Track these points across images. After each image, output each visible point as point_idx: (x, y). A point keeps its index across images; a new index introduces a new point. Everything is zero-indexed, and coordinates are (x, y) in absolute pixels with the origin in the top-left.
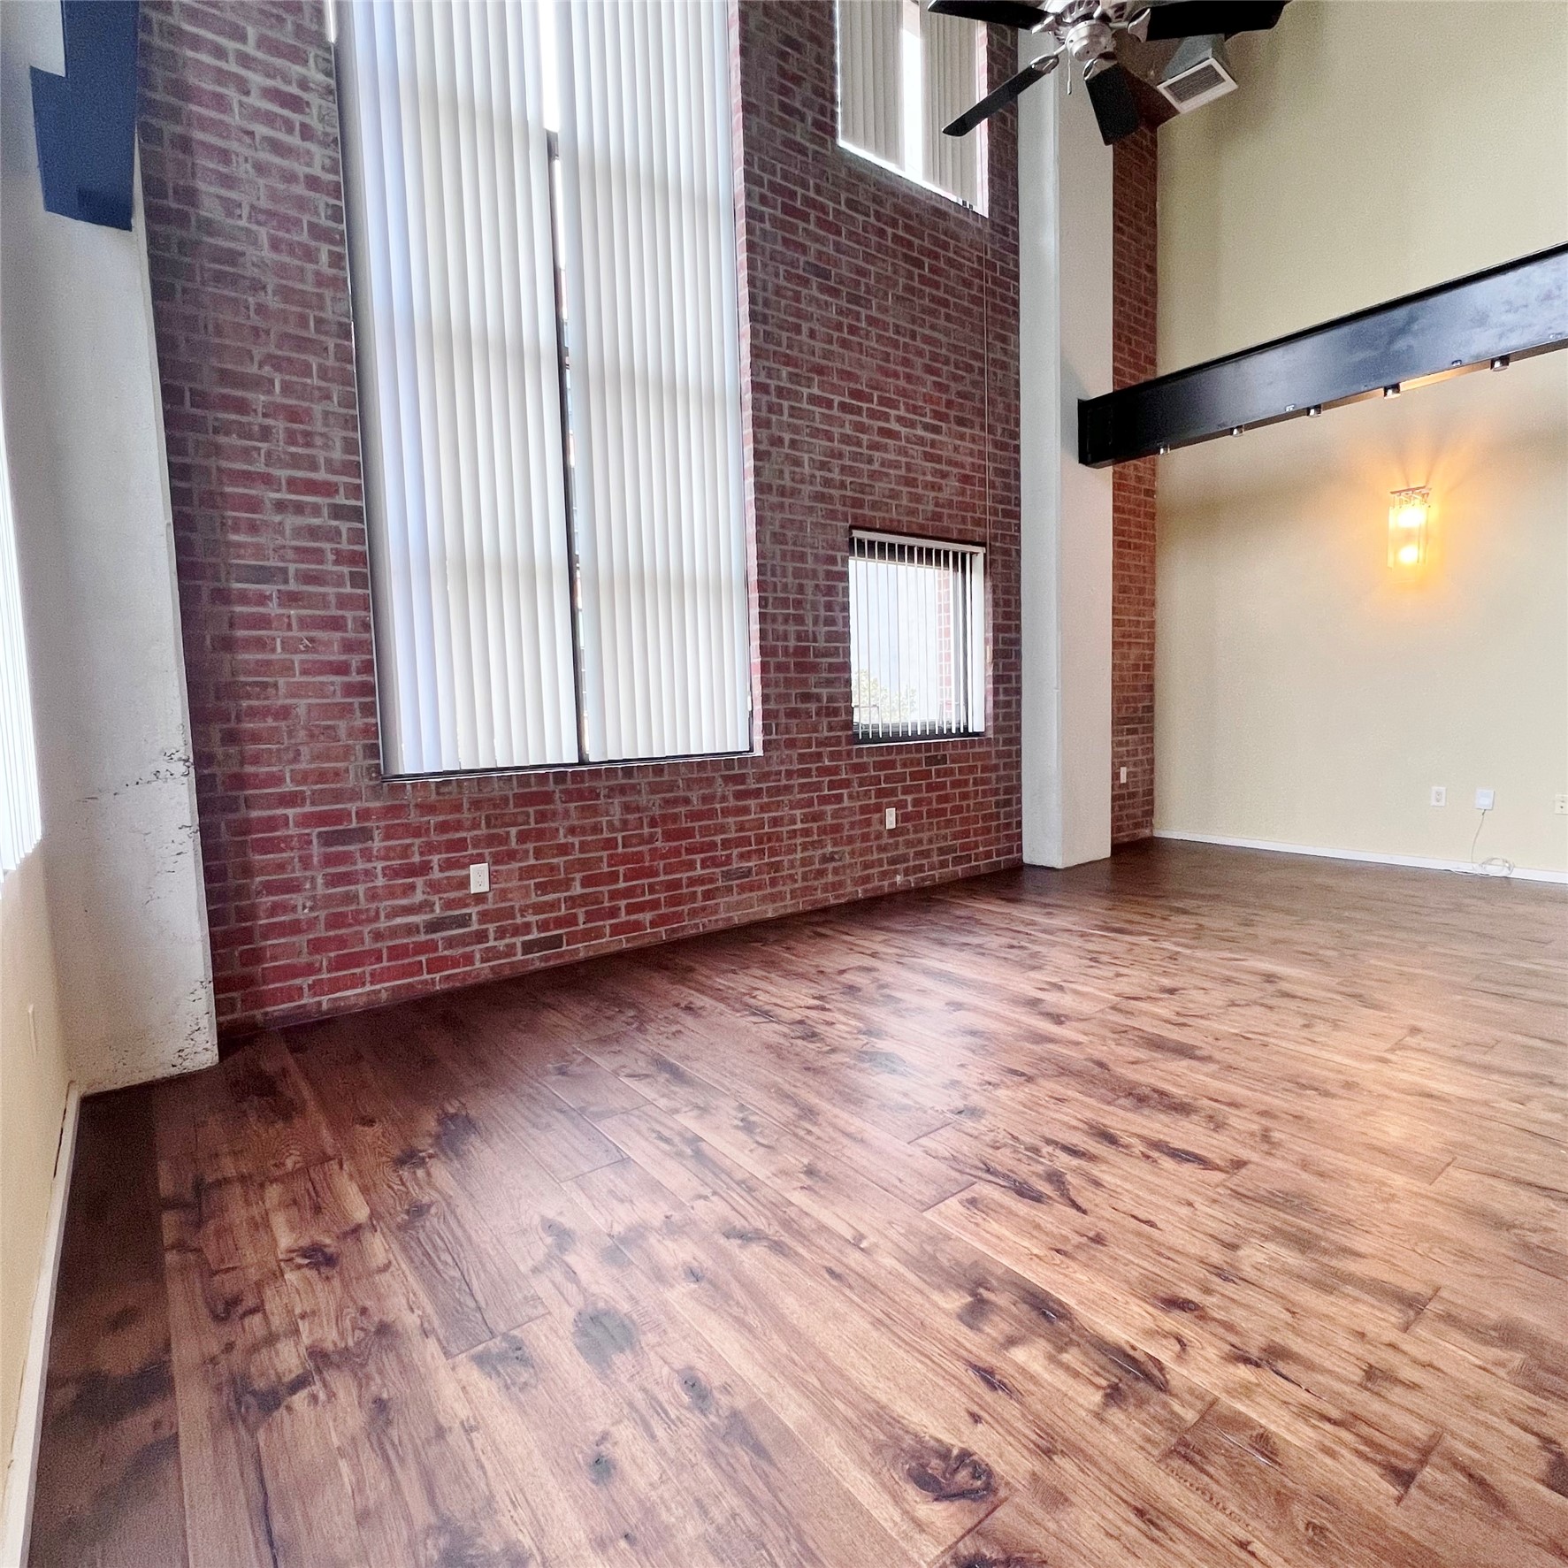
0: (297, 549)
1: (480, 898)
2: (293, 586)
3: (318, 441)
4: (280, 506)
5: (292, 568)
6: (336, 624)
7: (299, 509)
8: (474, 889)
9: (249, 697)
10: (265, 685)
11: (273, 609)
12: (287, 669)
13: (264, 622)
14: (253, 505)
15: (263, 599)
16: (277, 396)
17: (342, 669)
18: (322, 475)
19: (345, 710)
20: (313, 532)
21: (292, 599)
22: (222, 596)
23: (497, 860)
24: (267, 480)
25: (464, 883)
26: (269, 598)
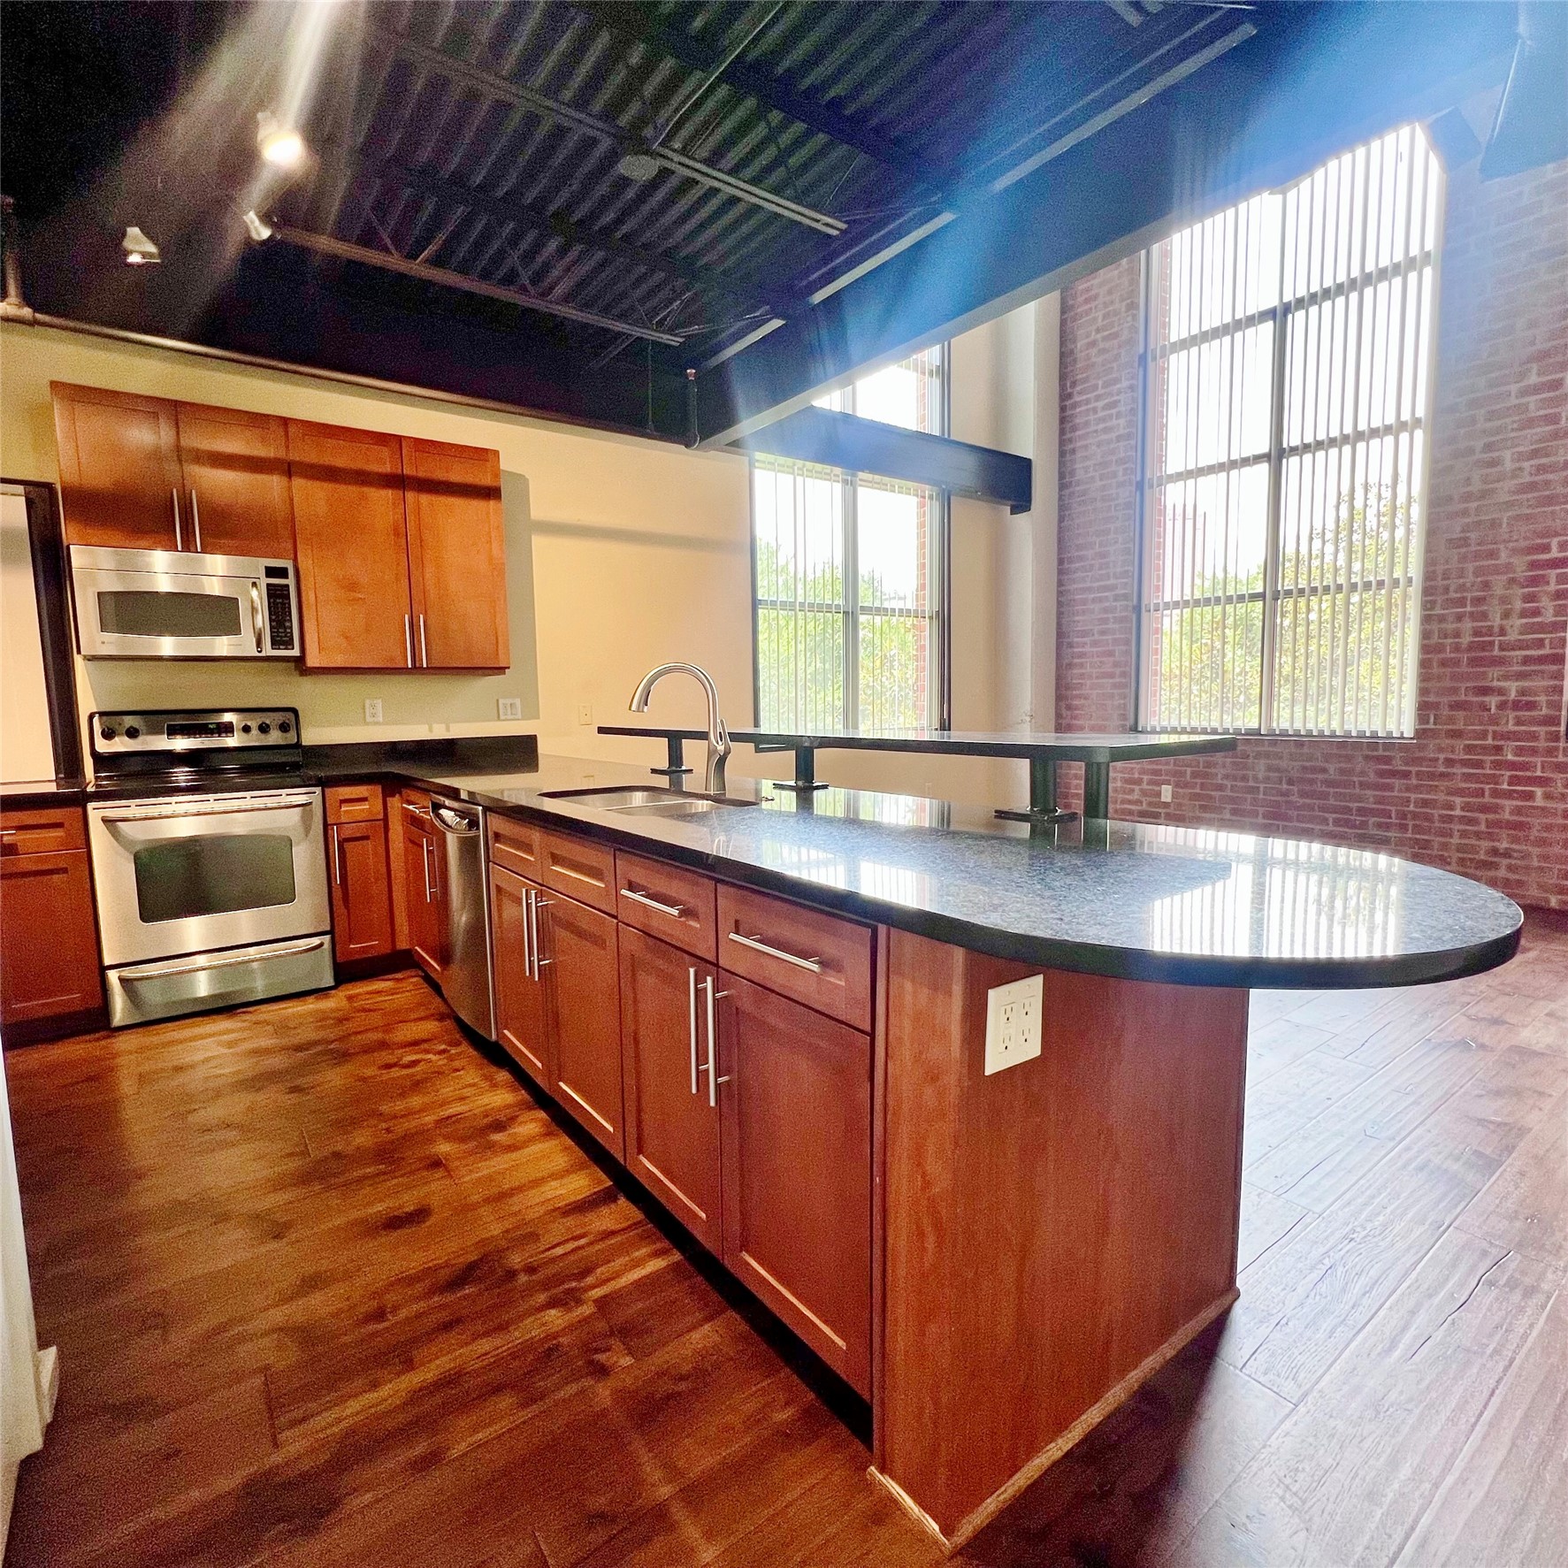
0: (1099, 620)
1: (1166, 805)
2: (1097, 637)
3: (1111, 565)
4: (1094, 600)
5: (1096, 629)
6: (1111, 654)
7: (1100, 600)
8: (1163, 799)
9: (1075, 689)
10: (1082, 684)
11: (1087, 649)
12: (1090, 677)
13: (1082, 655)
14: (1084, 602)
15: (1084, 645)
16: (1097, 549)
17: (1112, 676)
18: (1112, 581)
19: (1112, 696)
20: (1106, 610)
21: (1095, 644)
22: (1070, 645)
23: (1177, 785)
24: (1089, 590)
25: (1159, 794)
26: (1086, 644)
